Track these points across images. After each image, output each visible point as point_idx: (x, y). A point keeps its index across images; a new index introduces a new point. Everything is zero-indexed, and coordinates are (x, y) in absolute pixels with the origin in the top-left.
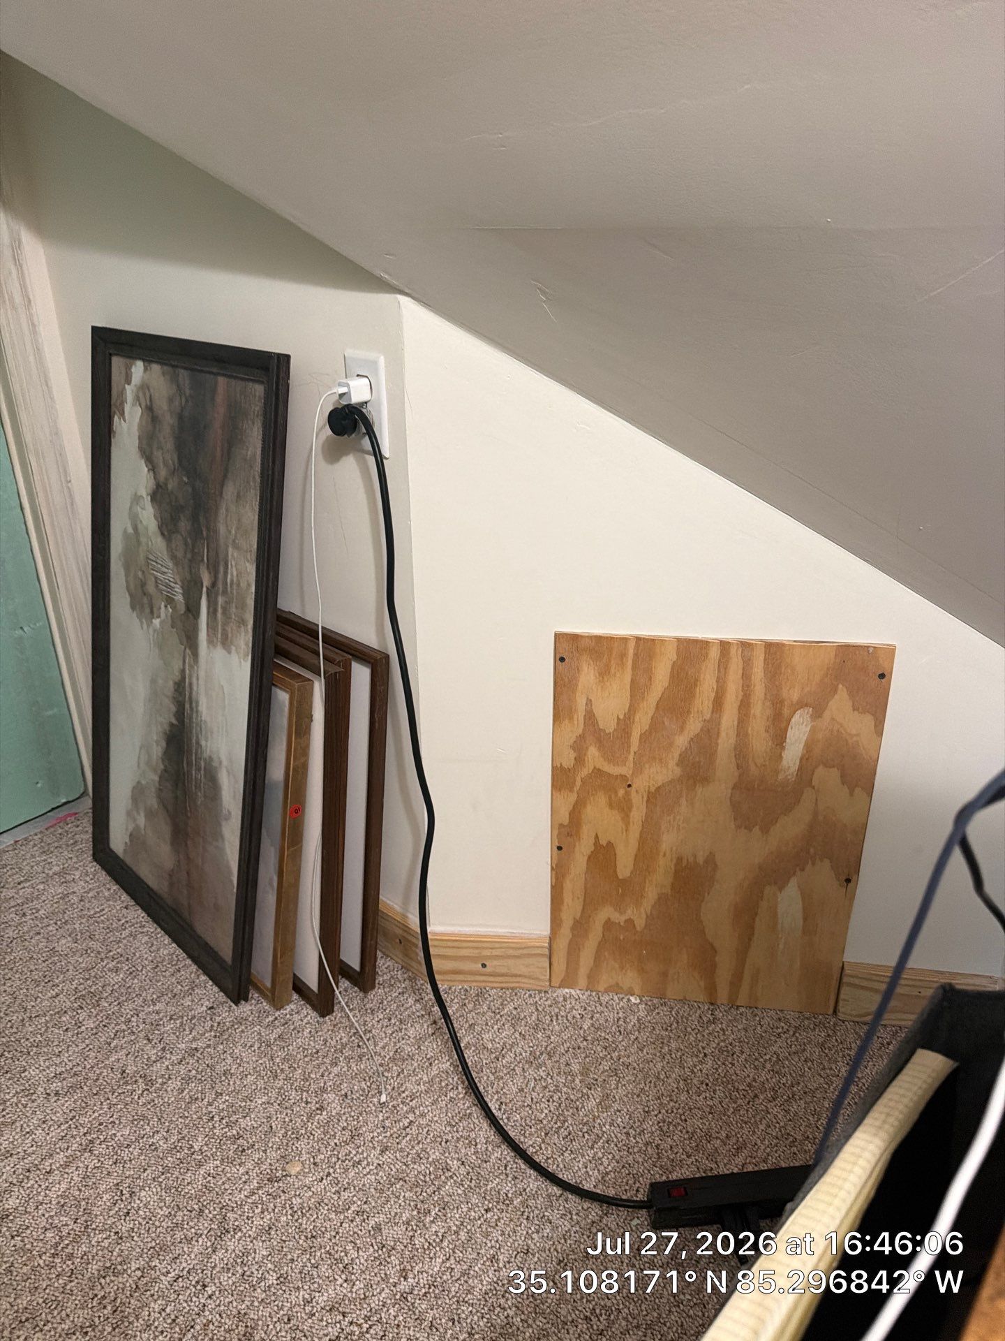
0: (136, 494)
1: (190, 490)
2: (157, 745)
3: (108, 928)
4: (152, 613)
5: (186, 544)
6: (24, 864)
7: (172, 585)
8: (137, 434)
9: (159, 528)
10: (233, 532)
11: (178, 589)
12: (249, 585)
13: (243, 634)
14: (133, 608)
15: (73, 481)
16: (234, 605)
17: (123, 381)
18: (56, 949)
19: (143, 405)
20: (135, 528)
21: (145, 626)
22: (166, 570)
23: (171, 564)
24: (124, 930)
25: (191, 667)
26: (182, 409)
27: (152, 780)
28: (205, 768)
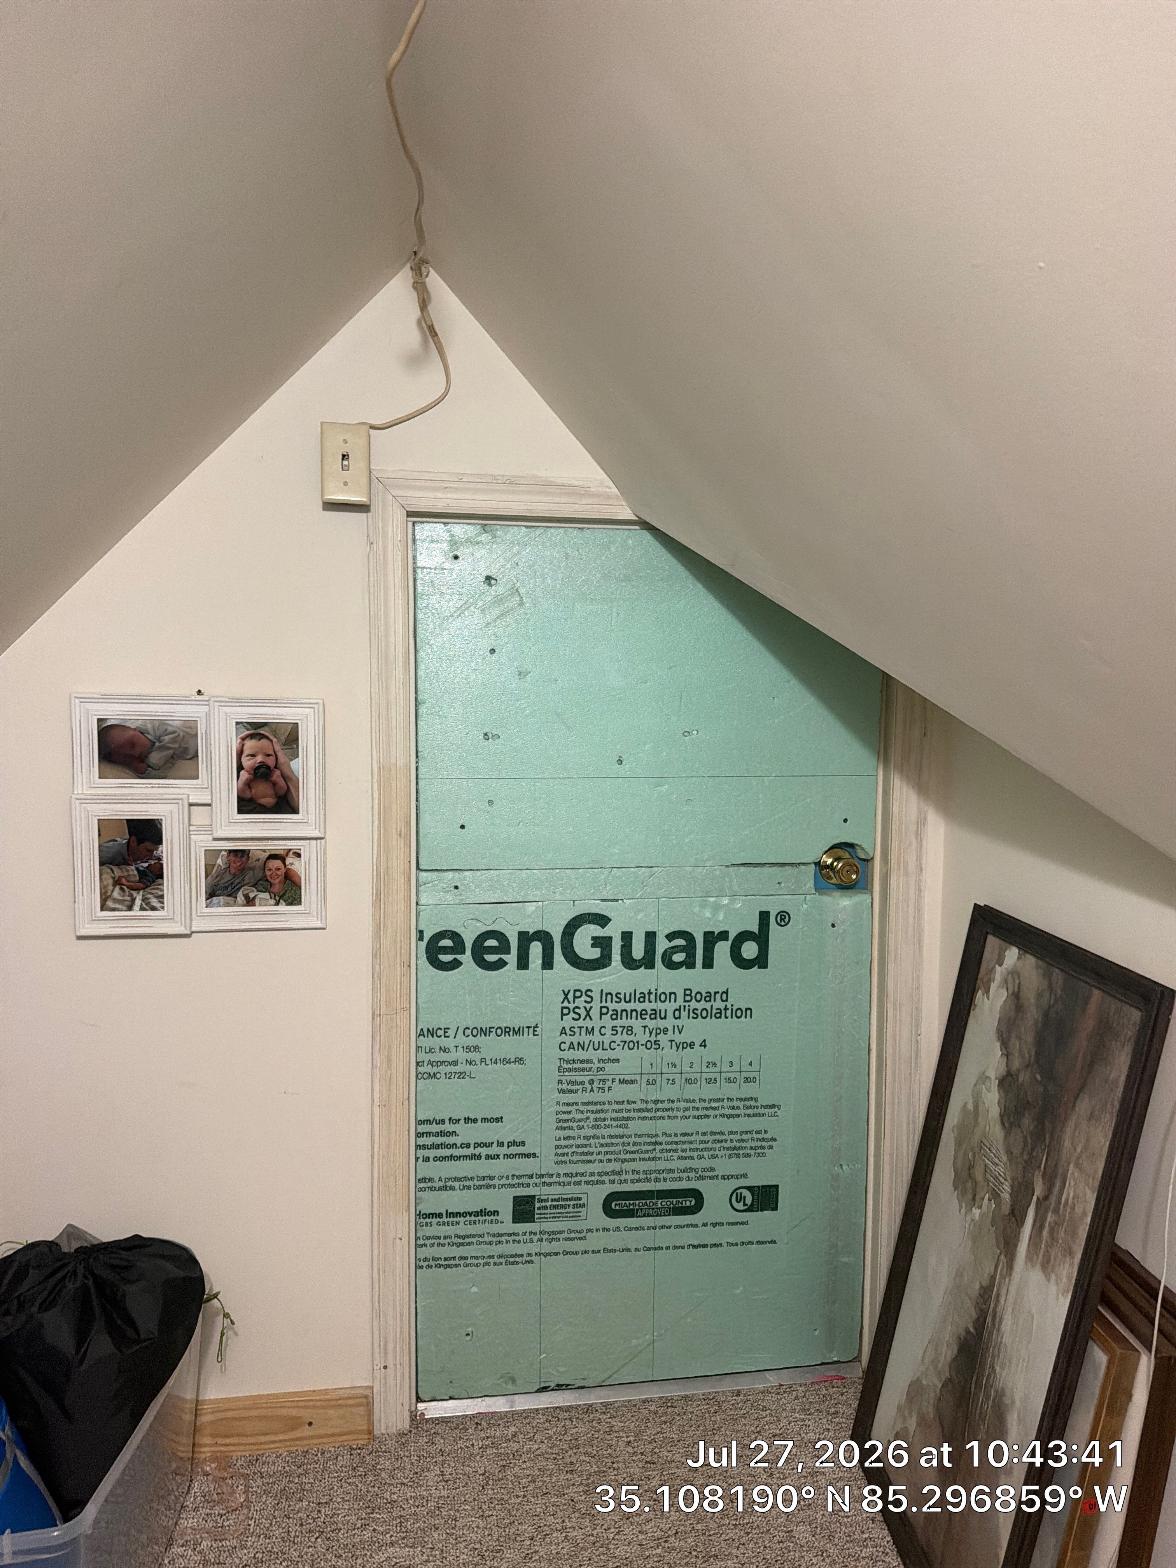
0: (984, 1073)
1: (1041, 1089)
2: (947, 1347)
3: (850, 1536)
4: (974, 1200)
5: (1025, 1143)
6: (784, 1415)
7: (1003, 1181)
8: (998, 1016)
9: (1001, 1116)
10: (1079, 1150)
11: (1007, 1187)
12: (1085, 1214)
13: (1067, 1265)
14: (956, 1188)
15: (922, 1035)
16: (1063, 1229)
17: (995, 961)
18: (794, 1534)
19: (1010, 991)
20: (976, 1107)
21: (963, 1210)
22: (998, 1162)
23: (1005, 1158)
24: (866, 1547)
25: (1003, 1277)
26: (1049, 1007)
27: (936, 1386)
28: (994, 1400)
